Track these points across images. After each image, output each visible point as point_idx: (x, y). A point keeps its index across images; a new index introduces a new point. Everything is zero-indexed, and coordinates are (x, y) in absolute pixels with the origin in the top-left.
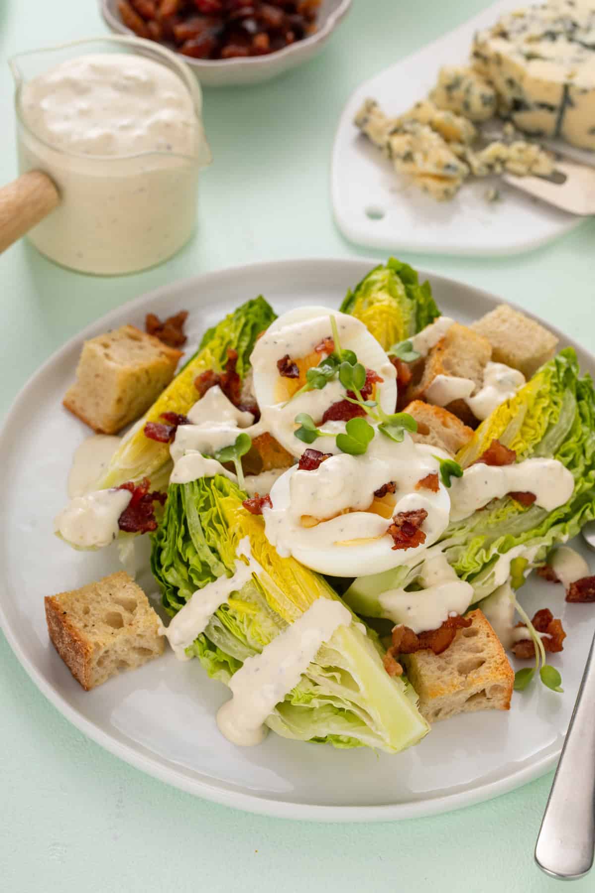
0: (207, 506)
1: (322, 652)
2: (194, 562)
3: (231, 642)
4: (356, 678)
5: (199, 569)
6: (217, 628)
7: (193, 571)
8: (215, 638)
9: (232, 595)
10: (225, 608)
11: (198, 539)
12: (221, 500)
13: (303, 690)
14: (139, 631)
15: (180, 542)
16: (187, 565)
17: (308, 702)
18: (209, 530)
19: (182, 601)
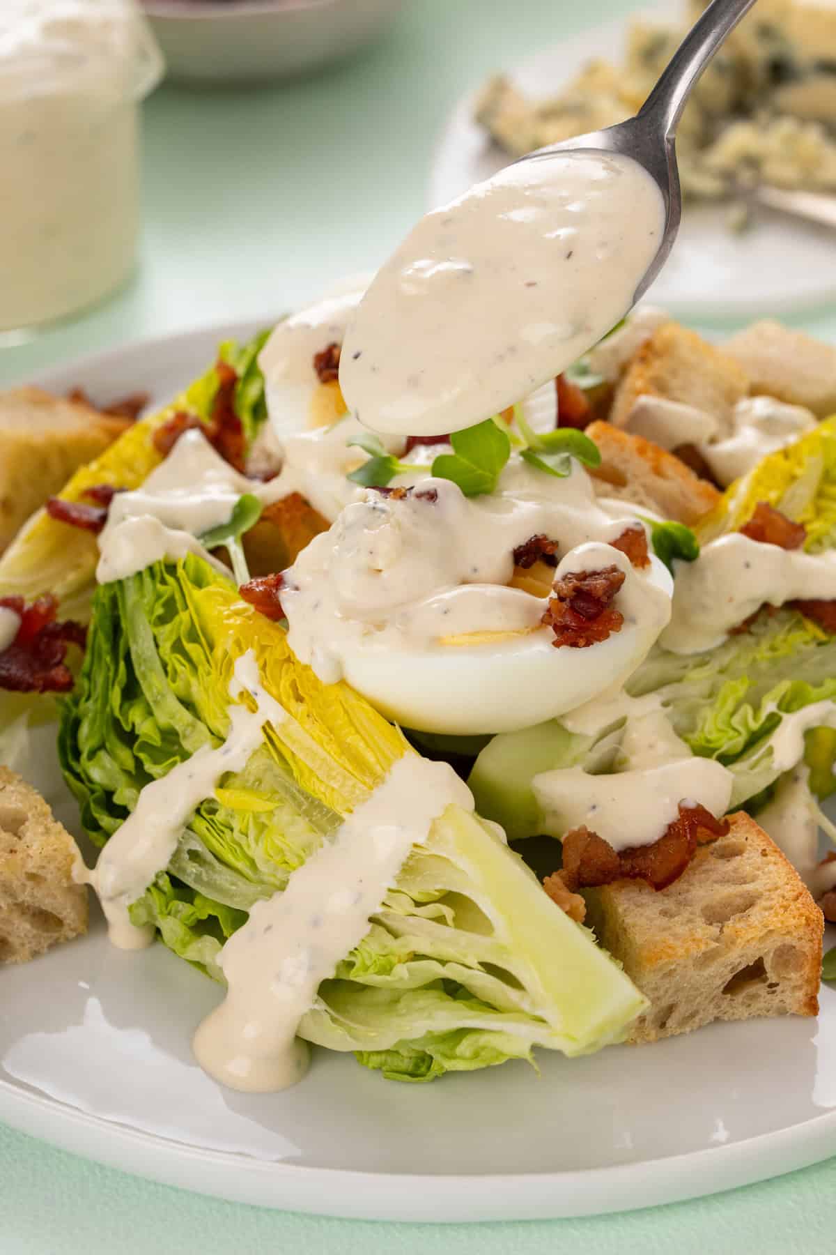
0: (170, 611)
1: (410, 868)
2: (145, 729)
3: (223, 877)
4: (485, 904)
5: (156, 740)
6: (194, 855)
7: (146, 747)
8: (191, 873)
9: (224, 780)
10: (206, 809)
11: (153, 683)
12: (196, 594)
13: (374, 949)
14: (31, 867)
15: (116, 695)
16: (130, 738)
17: (386, 970)
18: (175, 660)
19: (122, 813)
